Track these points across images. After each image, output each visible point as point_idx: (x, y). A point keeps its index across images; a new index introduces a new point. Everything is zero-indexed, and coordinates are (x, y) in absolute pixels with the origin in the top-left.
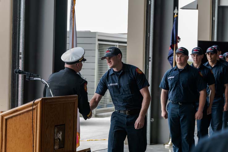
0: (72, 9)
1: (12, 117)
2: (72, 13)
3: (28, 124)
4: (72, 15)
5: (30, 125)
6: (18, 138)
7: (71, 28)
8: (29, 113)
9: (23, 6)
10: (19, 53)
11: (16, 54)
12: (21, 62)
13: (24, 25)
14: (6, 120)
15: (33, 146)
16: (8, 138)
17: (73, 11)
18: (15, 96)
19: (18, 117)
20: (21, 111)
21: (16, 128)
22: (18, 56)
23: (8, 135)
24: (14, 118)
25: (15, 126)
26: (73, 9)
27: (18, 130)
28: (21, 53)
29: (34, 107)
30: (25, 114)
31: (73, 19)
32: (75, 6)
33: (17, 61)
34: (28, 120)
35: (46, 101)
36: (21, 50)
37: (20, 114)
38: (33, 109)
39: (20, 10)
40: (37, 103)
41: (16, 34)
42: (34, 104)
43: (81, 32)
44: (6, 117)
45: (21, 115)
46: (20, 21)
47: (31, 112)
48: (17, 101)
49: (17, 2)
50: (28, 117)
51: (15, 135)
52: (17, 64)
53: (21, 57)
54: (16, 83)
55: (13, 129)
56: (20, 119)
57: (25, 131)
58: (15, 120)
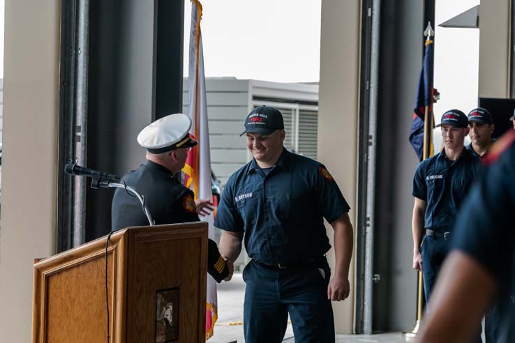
0: (195, 27)
1: (59, 272)
2: (195, 38)
3: (95, 288)
4: (195, 42)
5: (101, 290)
6: (75, 320)
7: (193, 70)
8: (99, 263)
9: (85, 22)
10: (75, 129)
11: (68, 130)
12: (80, 147)
13: (85, 65)
14: (48, 278)
15: (109, 337)
16: (51, 318)
17: (197, 33)
18: (66, 225)
19: (75, 271)
20: (81, 257)
21: (70, 298)
22: (74, 135)
23: (52, 312)
24: (65, 274)
25: (68, 291)
26: (197, 28)
27: (74, 300)
28: (80, 127)
29: (110, 249)
30: (90, 264)
31: (196, 51)
32: (201, 21)
33: (71, 146)
34: (97, 277)
35: (136, 236)
36: (80, 121)
37: (78, 265)
38: (107, 254)
39: (77, 31)
40: (117, 240)
41: (69, 84)
42: (111, 242)
43: (215, 81)
44: (45, 272)
45: (81, 268)
46: (76, 55)
47: (104, 261)
48: (72, 235)
49: (70, 12)
50: (96, 272)
51: (67, 310)
52: (71, 152)
53: (79, 137)
54: (70, 196)
55: (62, 299)
56: (79, 276)
57: (89, 304)
58: (67, 278)
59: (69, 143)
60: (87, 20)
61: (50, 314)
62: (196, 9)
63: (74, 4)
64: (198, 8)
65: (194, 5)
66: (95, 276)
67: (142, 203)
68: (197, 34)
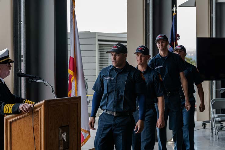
0: (72, 10)
1: (16, 120)
2: (73, 15)
4: (72, 17)
6: (24, 141)
7: (72, 29)
10: (21, 56)
11: (18, 58)
12: (23, 64)
13: (24, 28)
14: (11, 123)
16: (13, 141)
19: (23, 120)
21: (21, 131)
22: (20, 60)
23: (13, 138)
24: (18, 121)
25: (20, 128)
27: (23, 133)
28: (23, 56)
29: (38, 109)
30: (29, 116)
31: (73, 21)
32: (75, 8)
34: (33, 122)
35: (49, 103)
36: (23, 53)
39: (20, 14)
40: (41, 105)
41: (17, 37)
43: (81, 33)
44: (10, 121)
45: (25, 118)
46: (20, 24)
47: (35, 114)
50: (32, 120)
51: (20, 137)
52: (19, 67)
53: (23, 60)
54: (19, 86)
55: (17, 132)
56: (25, 122)
57: (30, 134)
58: (19, 123)
59: (18, 63)
60: (24, 9)
61: (12, 139)
63: (18, 2)
68: (73, 13)
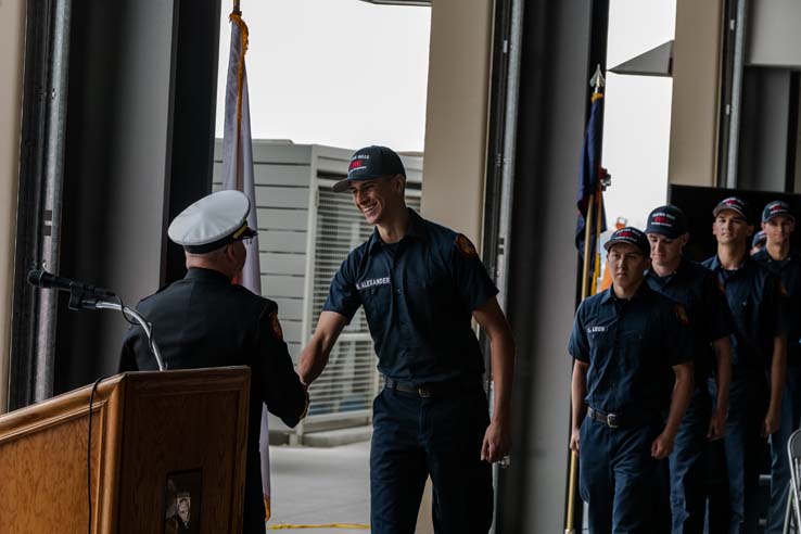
0: (236, 61)
1: (15, 440)
3: (71, 467)
4: (235, 84)
5: (79, 469)
6: (37, 515)
7: (232, 129)
8: (78, 427)
9: (64, 48)
10: (43, 214)
11: (32, 217)
12: (49, 242)
13: (62, 115)
17: (238, 71)
19: (39, 439)
20: (49, 417)
21: (30, 480)
22: (41, 225)
24: (23, 444)
25: (28, 470)
26: (240, 63)
27: (37, 485)
28: (50, 212)
29: (96, 405)
30: (64, 428)
31: (237, 99)
33: (36, 241)
34: (75, 449)
35: (138, 386)
36: (51, 203)
37: (44, 430)
38: (92, 413)
39: (51, 62)
40: (108, 391)
41: (35, 144)
42: (98, 394)
45: (49, 434)
46: (48, 100)
47: (86, 423)
48: (33, 382)
49: (41, 31)
50: (72, 441)
51: (25, 501)
52: (35, 251)
53: (50, 227)
54: (32, 320)
55: (17, 482)
56: (46, 447)
57: (61, 491)
58: (26, 449)
59: (31, 236)
60: (67, 46)
62: (239, 33)
64: (241, 31)
65: (236, 27)
66: (71, 447)
67: (149, 335)
68: (240, 72)
